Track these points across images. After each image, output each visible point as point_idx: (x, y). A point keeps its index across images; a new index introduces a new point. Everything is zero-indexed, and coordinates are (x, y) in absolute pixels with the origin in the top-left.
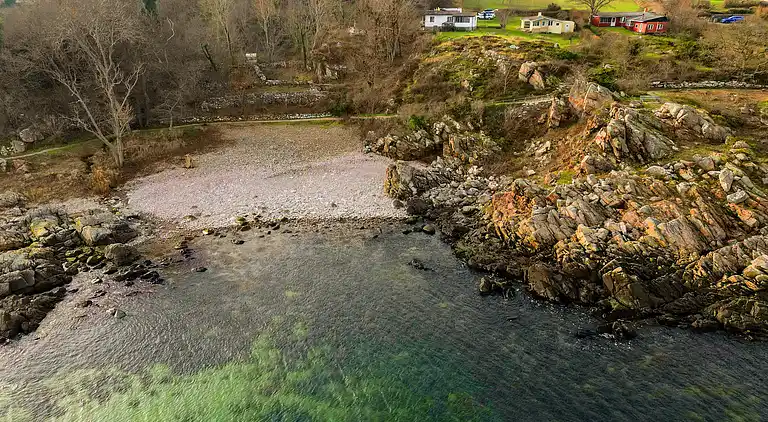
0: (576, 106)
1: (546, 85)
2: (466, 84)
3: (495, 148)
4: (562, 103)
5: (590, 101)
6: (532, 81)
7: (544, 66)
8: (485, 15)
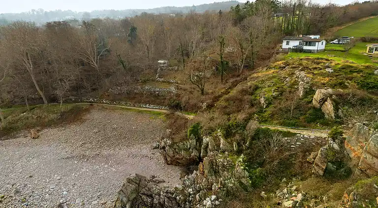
0: (352, 155)
1: (337, 116)
2: (262, 101)
3: (243, 181)
4: (336, 146)
5: (368, 156)
6: (324, 108)
7: (340, 96)
8: (339, 41)
